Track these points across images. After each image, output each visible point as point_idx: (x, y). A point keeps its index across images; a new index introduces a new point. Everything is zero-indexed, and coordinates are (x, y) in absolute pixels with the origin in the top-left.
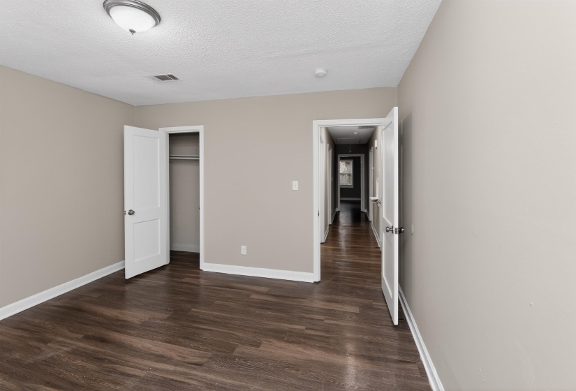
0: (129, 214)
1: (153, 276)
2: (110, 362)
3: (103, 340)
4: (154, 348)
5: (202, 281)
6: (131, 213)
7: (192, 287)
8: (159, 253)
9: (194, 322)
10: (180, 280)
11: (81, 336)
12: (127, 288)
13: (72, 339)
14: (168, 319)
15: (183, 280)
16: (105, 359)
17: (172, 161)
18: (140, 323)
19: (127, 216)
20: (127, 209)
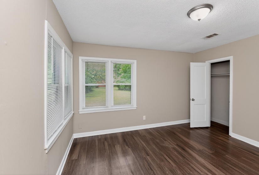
0: (192, 100)
1: (202, 130)
2: (187, 159)
3: (184, 149)
4: (206, 164)
5: (230, 142)
6: (193, 100)
7: (225, 143)
8: (206, 120)
9: (228, 163)
10: (217, 137)
11: (176, 144)
12: (191, 131)
13: (173, 143)
14: (212, 154)
15: (219, 138)
16: (185, 158)
17: (212, 76)
18: (198, 149)
19: (191, 101)
20: (191, 98)
